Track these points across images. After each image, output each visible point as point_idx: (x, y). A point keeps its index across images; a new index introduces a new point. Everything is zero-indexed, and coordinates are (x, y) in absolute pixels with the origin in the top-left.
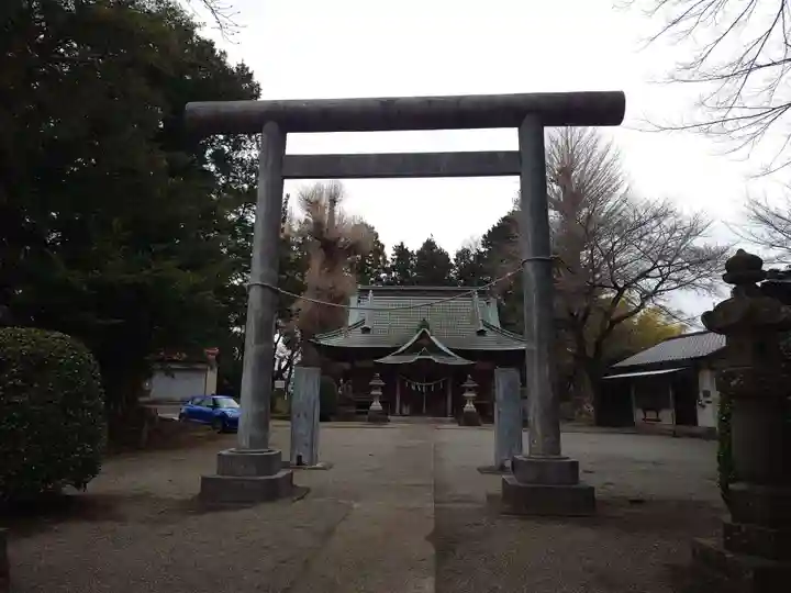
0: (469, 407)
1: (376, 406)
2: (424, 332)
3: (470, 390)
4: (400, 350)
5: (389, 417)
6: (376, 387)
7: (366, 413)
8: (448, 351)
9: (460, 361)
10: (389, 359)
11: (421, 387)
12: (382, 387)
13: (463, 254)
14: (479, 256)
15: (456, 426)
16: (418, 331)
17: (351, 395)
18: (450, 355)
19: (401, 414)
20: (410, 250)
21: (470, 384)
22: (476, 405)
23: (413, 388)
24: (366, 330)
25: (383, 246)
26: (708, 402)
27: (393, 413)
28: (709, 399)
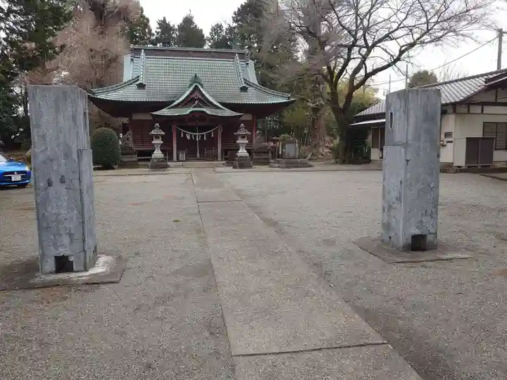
0: (242, 152)
1: (158, 154)
2: (196, 86)
3: (243, 137)
4: (174, 104)
5: (168, 163)
6: (157, 137)
7: (149, 160)
8: (218, 104)
9: (228, 113)
10: (165, 112)
11: (195, 136)
12: (162, 136)
13: (217, 29)
14: (231, 29)
15: (230, 169)
16: (191, 85)
17: (131, 144)
18: (220, 108)
19: (178, 160)
20: (171, 24)
21: (243, 132)
22: (248, 151)
23: (188, 137)
24: (141, 86)
25: (148, 20)
26: (448, 142)
27: (171, 159)
28: (450, 139)
